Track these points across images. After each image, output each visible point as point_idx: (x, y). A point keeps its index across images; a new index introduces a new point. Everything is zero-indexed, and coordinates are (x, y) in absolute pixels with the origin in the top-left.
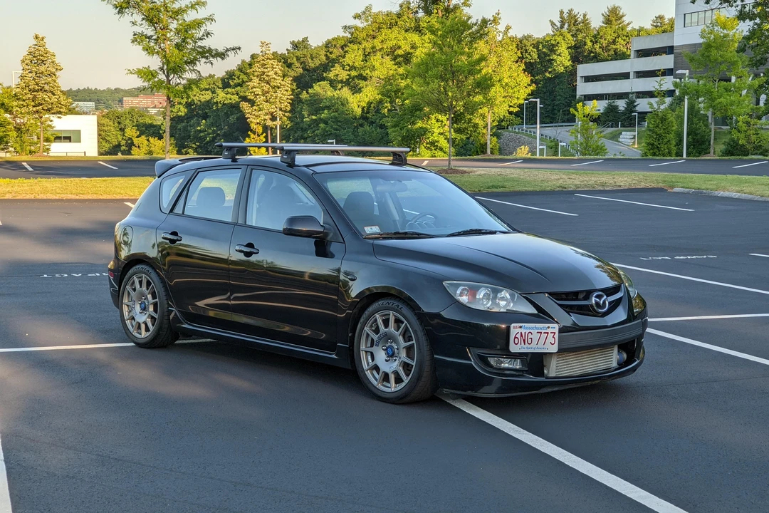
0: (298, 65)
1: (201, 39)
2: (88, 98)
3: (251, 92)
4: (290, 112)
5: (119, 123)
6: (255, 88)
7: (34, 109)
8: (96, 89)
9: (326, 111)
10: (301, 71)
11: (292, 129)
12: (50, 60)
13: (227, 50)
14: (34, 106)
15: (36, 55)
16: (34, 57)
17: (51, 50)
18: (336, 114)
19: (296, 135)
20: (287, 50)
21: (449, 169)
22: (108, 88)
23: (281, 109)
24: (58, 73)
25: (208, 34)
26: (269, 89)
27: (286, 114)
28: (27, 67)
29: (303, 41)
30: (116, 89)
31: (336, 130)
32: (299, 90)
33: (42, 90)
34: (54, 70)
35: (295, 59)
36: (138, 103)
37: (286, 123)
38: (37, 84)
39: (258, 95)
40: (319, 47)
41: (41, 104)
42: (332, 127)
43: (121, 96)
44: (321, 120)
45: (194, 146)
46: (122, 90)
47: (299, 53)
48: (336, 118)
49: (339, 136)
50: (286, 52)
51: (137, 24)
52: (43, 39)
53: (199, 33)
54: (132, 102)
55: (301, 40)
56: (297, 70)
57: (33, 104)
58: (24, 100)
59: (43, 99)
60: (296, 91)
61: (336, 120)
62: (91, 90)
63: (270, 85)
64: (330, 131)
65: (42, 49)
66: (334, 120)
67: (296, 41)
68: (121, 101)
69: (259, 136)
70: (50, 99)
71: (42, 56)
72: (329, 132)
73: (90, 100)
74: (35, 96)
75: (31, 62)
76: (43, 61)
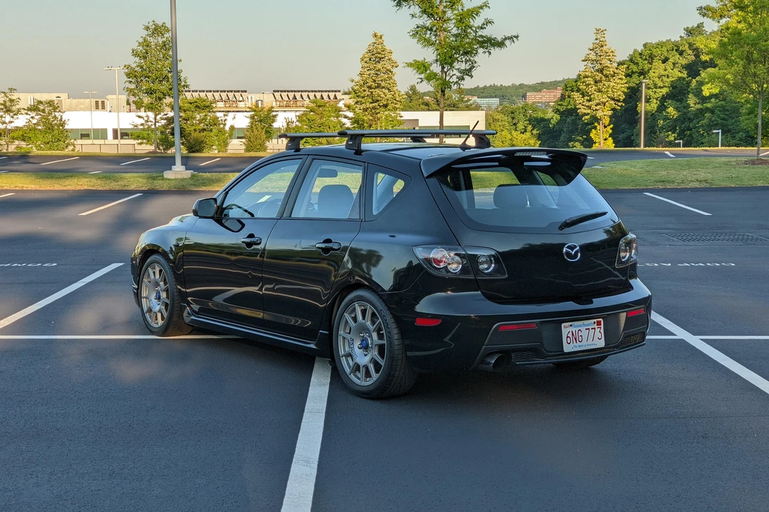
0: (690, 52)
1: (482, 28)
2: (494, 95)
3: (583, 82)
4: (624, 101)
5: (513, 118)
6: (587, 77)
7: (371, 105)
8: (501, 85)
9: (713, 100)
10: (693, 58)
11: (680, 119)
12: (387, 58)
13: (506, 39)
14: (372, 103)
15: (374, 53)
16: (373, 55)
17: (388, 48)
18: (723, 102)
19: (683, 126)
20: (681, 37)
21: (757, 160)
22: (513, 84)
23: (613, 99)
24: (394, 70)
25: (489, 22)
26: (601, 78)
27: (620, 104)
28: (366, 65)
29: (698, 27)
30: (520, 85)
31: (723, 119)
32: (690, 78)
33: (379, 86)
34: (389, 68)
35: (687, 46)
36: (541, 98)
37: (673, 114)
38: (375, 81)
39: (589, 85)
40: (714, 32)
41: (378, 101)
42: (718, 116)
43: (524, 92)
44: (707, 109)
45: (581, 138)
46: (526, 86)
47: (691, 39)
48: (723, 106)
49: (726, 126)
50: (679, 39)
51: (417, 16)
52: (381, 38)
53: (478, 22)
54: (535, 97)
55: (696, 25)
56: (689, 57)
57: (370, 100)
58: (363, 97)
59: (379, 96)
60: (687, 79)
61: (723, 109)
62: (497, 86)
63: (603, 74)
64: (716, 120)
65: (380, 46)
66: (721, 109)
67: (690, 26)
68: (524, 96)
69: (605, 127)
70: (386, 96)
71: (379, 54)
72: (715, 122)
73: (496, 97)
74: (372, 93)
75: (370, 60)
76: (380, 59)
